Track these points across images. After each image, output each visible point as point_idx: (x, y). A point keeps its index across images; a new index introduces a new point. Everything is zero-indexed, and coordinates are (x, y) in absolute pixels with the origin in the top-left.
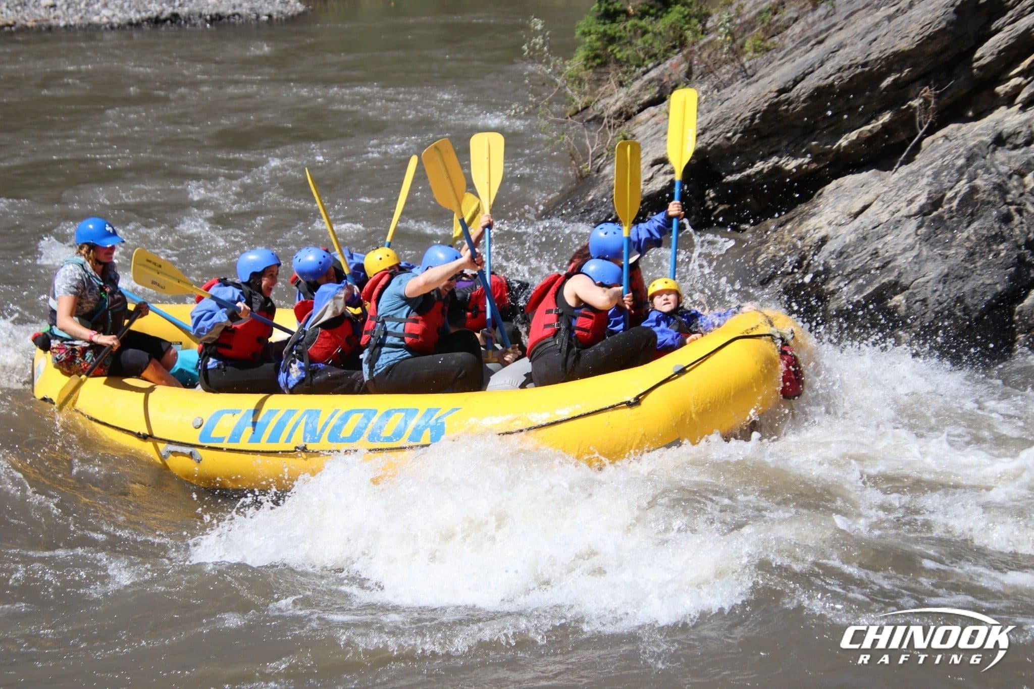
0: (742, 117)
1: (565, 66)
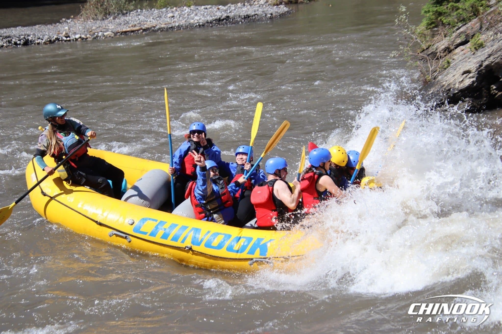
1: (417, 29)
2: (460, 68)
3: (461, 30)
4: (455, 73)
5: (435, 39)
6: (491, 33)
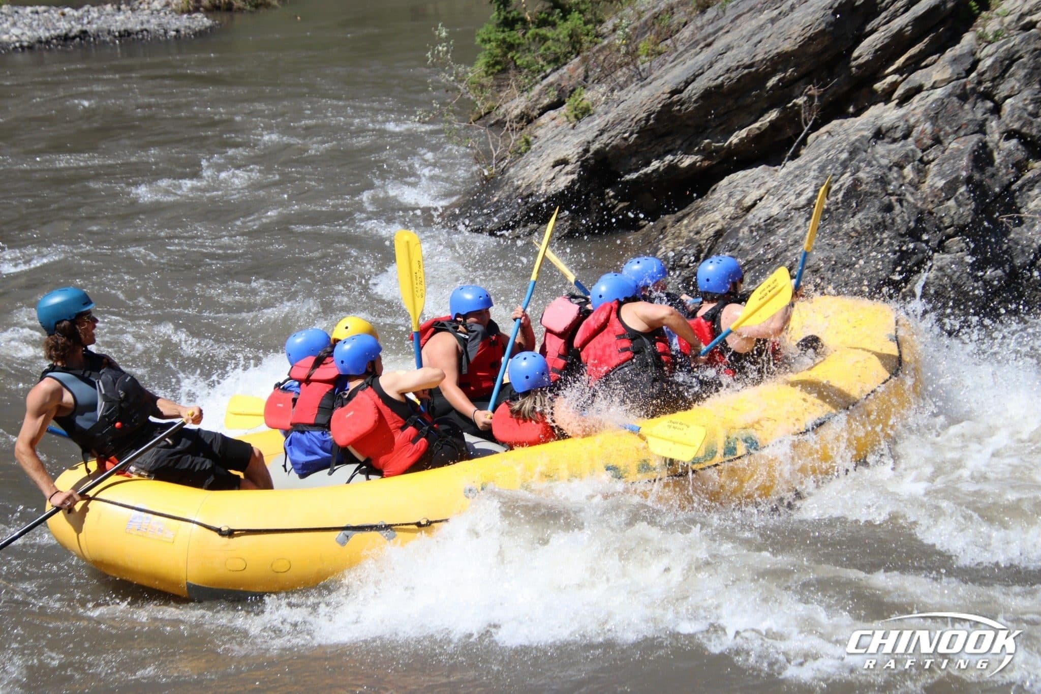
0: (638, 118)
1: (467, 73)
2: (548, 155)
3: (551, 79)
4: (539, 163)
5: (501, 94)
6: (603, 88)
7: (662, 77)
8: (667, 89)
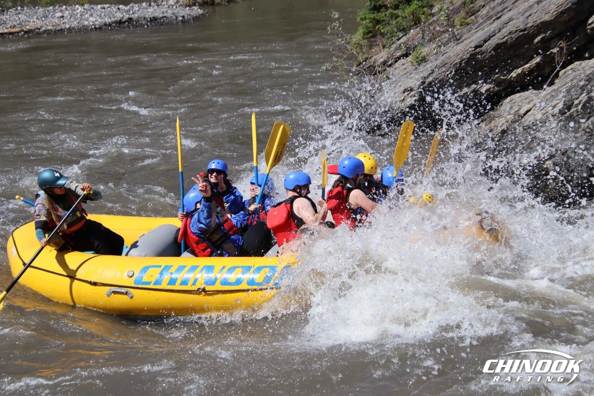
0: (455, 63)
1: (351, 38)
2: (400, 86)
3: (402, 40)
4: (395, 90)
5: (372, 50)
6: (434, 46)
7: (469, 38)
8: (473, 45)
